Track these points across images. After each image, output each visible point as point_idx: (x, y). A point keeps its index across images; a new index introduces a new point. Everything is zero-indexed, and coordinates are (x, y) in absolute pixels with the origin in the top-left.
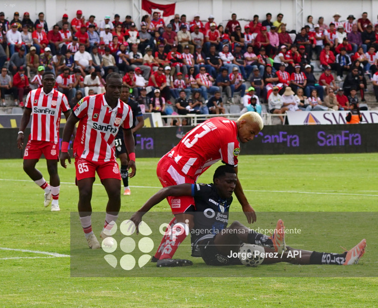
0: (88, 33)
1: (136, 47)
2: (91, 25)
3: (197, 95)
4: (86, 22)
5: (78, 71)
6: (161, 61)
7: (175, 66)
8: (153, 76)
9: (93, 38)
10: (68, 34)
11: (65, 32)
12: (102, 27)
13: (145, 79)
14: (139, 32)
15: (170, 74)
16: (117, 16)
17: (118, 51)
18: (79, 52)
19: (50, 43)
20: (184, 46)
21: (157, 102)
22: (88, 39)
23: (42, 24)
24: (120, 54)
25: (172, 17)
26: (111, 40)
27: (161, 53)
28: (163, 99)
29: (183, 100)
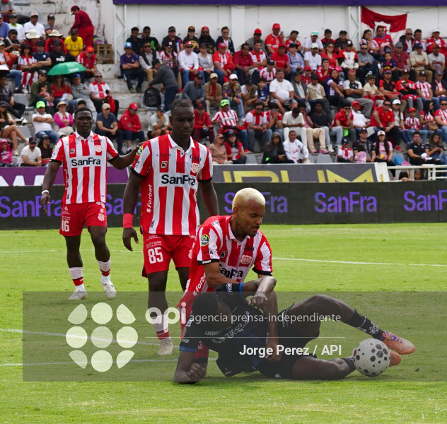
0: (288, 54)
1: (354, 73)
2: (292, 44)
3: (436, 139)
4: (285, 39)
5: (275, 106)
6: (387, 92)
7: (406, 99)
8: (376, 113)
9: (296, 62)
10: (261, 56)
11: (258, 53)
12: (307, 46)
13: (366, 117)
14: (357, 52)
15: (399, 110)
16: (328, 32)
17: (328, 80)
18: (276, 80)
19: (236, 69)
20: (419, 72)
21: (382, 148)
22: (288, 63)
23: (226, 43)
24: (331, 83)
25: (402, 33)
26: (320, 64)
27: (388, 82)
28: (390, 143)
29: (417, 145)
